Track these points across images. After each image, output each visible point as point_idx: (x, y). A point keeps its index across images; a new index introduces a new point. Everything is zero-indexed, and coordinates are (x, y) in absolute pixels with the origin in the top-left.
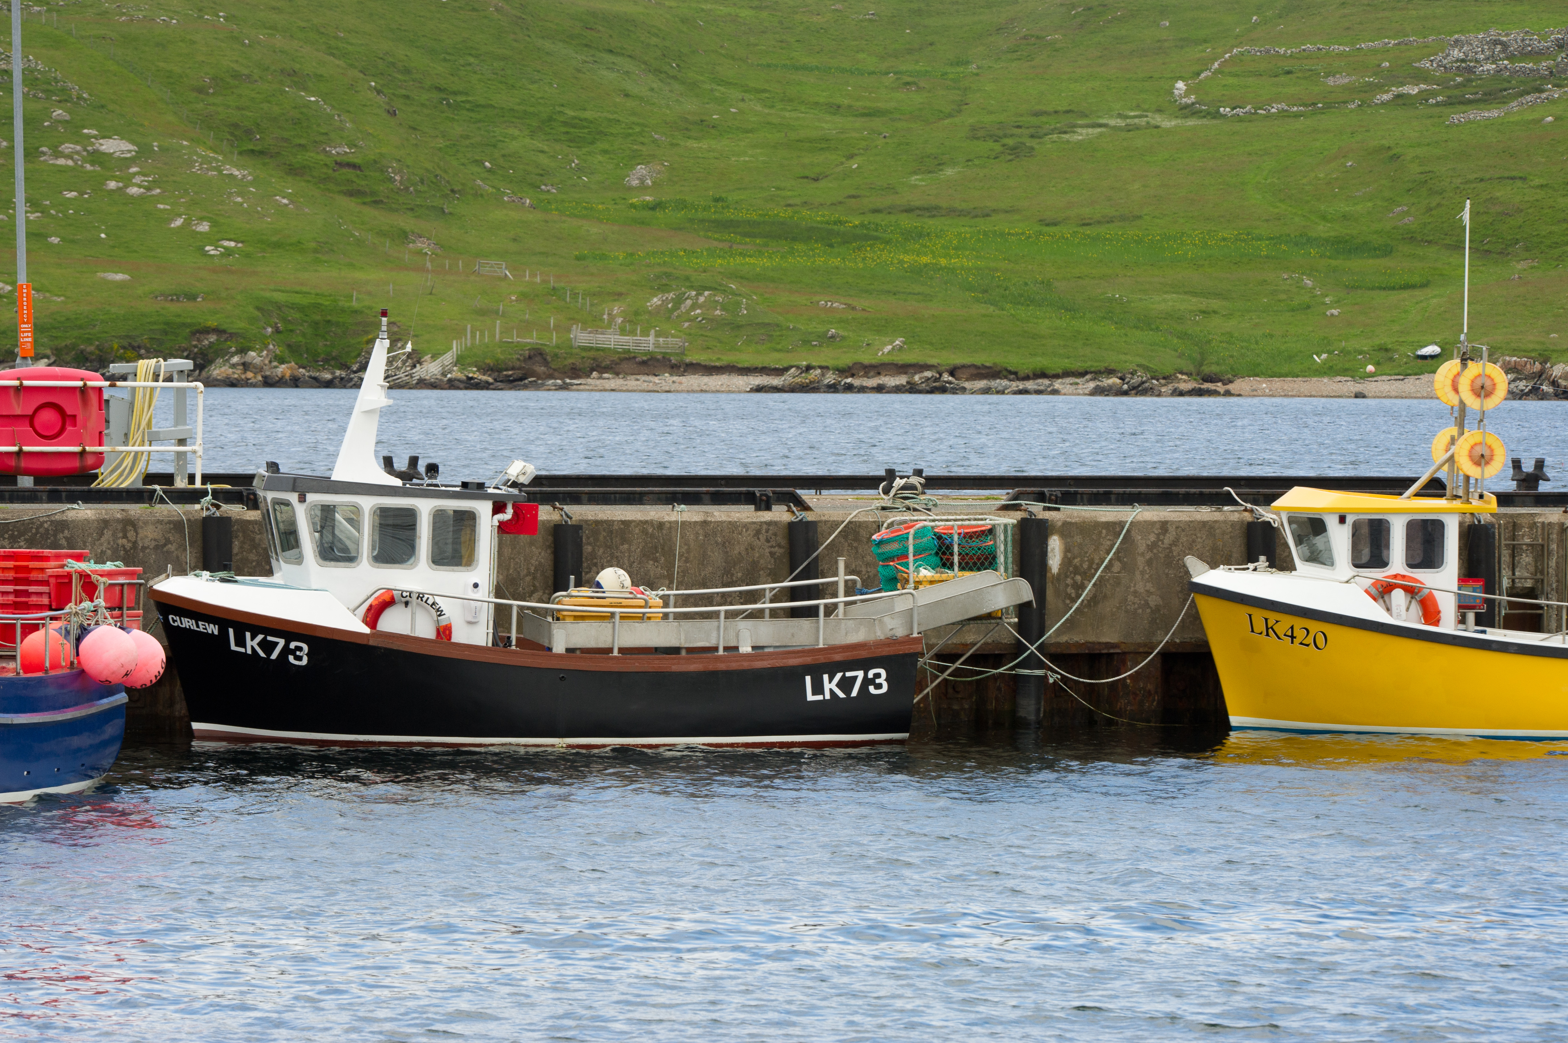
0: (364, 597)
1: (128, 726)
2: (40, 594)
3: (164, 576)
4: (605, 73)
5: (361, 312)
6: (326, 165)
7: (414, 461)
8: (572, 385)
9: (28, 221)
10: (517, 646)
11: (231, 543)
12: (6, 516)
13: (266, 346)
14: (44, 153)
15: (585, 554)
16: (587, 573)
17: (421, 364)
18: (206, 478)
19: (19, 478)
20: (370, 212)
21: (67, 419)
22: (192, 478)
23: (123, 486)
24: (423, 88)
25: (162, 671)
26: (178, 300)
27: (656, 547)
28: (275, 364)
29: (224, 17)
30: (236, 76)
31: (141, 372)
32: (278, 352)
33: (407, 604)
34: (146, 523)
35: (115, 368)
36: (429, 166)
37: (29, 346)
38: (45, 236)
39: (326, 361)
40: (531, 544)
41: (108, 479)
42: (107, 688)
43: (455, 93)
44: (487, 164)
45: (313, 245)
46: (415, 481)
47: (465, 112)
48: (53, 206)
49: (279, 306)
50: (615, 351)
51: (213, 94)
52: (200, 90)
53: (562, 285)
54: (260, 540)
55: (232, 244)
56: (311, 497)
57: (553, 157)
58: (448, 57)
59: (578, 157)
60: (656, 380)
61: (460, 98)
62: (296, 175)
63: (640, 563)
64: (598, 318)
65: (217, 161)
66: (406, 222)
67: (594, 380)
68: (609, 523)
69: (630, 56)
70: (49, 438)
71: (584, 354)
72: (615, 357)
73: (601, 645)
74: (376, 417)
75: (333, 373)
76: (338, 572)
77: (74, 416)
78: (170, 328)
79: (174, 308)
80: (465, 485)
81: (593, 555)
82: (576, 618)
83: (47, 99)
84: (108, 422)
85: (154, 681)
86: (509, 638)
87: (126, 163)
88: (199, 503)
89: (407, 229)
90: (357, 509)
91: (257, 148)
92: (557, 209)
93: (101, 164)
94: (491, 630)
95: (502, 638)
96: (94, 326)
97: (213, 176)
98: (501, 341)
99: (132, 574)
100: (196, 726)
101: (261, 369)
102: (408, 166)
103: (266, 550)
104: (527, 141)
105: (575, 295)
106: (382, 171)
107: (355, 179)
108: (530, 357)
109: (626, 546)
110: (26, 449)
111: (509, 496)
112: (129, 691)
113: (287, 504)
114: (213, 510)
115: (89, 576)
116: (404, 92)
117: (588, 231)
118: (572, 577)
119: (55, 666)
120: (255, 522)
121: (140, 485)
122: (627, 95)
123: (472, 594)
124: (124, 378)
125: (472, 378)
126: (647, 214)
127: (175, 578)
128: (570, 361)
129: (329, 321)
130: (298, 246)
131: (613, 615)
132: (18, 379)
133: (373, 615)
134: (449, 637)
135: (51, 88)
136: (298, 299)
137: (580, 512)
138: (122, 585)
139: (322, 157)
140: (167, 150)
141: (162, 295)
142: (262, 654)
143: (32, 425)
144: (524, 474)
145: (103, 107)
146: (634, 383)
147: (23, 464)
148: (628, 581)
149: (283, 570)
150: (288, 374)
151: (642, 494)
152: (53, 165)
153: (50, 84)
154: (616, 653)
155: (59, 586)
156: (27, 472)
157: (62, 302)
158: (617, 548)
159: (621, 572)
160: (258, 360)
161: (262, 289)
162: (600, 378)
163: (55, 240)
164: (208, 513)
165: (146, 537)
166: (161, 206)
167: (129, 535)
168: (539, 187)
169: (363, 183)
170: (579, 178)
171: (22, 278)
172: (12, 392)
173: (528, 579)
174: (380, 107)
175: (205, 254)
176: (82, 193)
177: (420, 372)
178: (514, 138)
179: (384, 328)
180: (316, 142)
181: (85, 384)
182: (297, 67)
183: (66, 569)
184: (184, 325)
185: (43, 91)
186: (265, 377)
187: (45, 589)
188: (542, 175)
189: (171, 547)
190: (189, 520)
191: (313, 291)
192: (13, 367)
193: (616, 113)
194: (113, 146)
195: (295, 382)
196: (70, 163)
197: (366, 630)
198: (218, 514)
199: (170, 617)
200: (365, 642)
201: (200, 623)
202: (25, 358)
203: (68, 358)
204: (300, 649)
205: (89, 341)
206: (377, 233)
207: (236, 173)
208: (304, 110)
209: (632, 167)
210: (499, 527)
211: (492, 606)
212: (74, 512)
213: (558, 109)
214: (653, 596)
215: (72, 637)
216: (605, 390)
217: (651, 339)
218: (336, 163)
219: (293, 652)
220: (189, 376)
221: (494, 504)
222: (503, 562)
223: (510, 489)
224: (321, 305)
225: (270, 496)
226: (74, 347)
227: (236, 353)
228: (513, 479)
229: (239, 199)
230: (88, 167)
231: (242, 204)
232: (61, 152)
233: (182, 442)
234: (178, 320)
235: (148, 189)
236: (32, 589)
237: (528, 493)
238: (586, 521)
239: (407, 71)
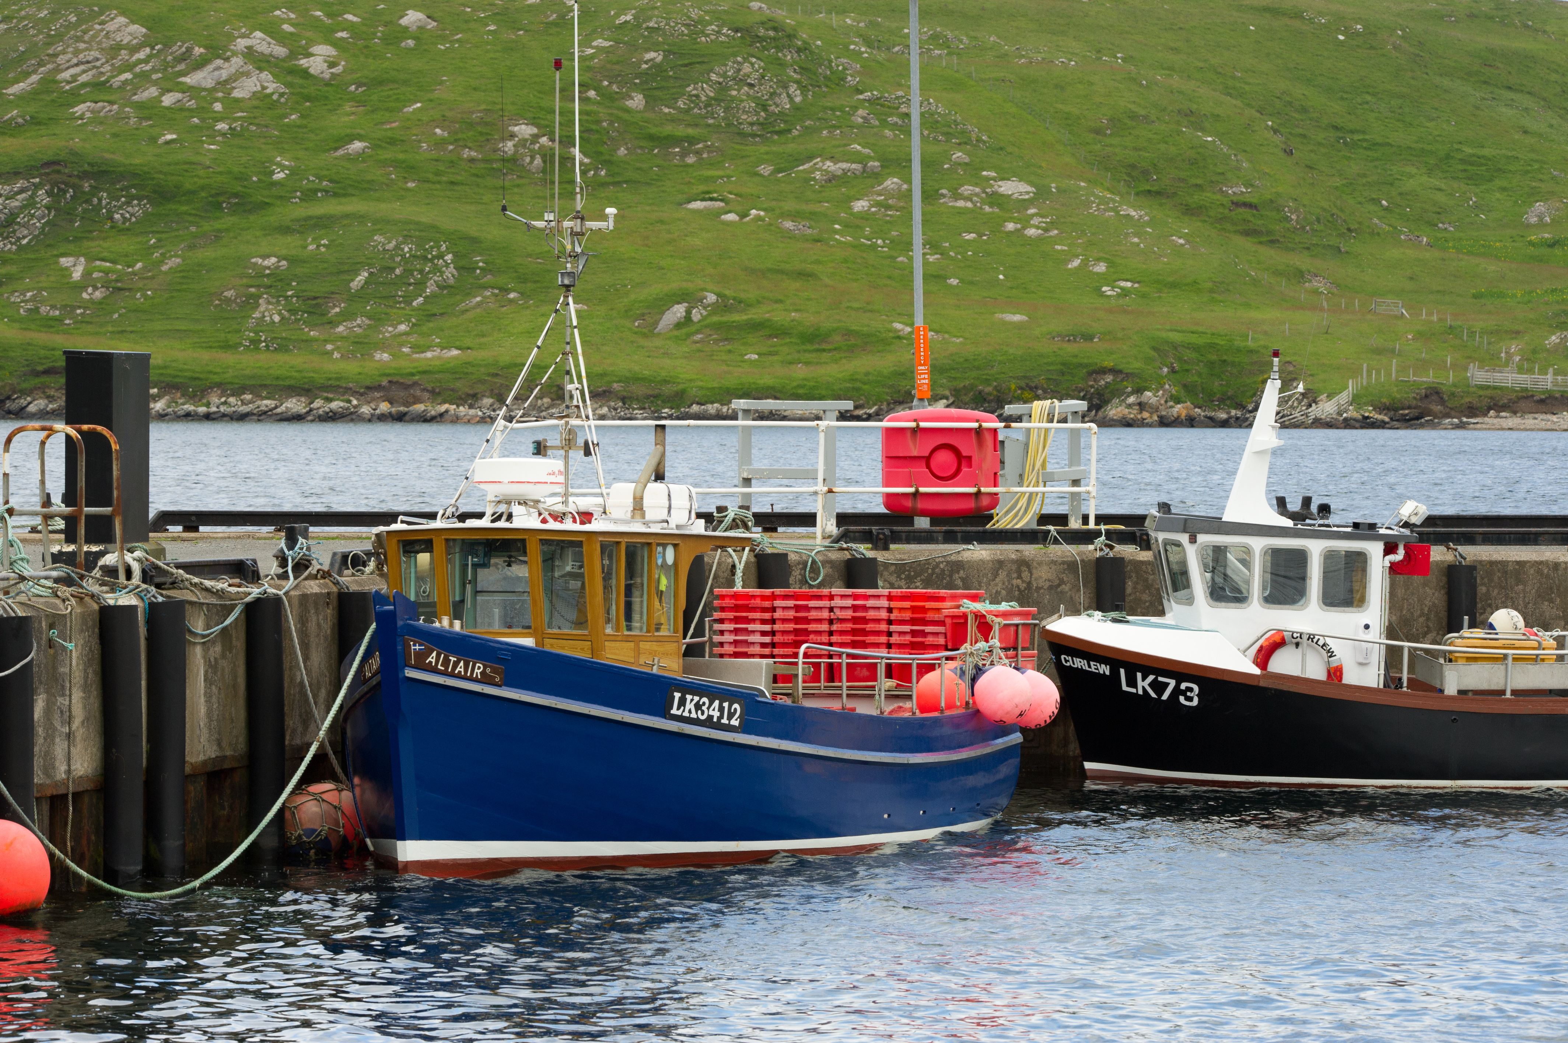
0: (1254, 638)
1: (1023, 765)
2: (936, 634)
3: (1056, 616)
4: (1504, 110)
5: (1257, 352)
6: (1222, 205)
7: (1307, 501)
8: (1469, 423)
9: (926, 263)
10: (1408, 688)
11: (1124, 583)
12: (902, 556)
13: (1162, 386)
14: (944, 196)
15: (1479, 595)
16: (1481, 614)
17: (1316, 403)
18: (1100, 519)
19: (916, 519)
20: (1267, 253)
21: (962, 460)
22: (1085, 519)
23: (1017, 527)
24: (1319, 127)
25: (1056, 711)
26: (1075, 341)
27: (1551, 588)
28: (1171, 403)
29: (1122, 58)
30: (1134, 117)
31: (1036, 413)
32: (1174, 392)
33: (1297, 645)
34: (1040, 564)
35: (1010, 409)
36: (1325, 204)
37: (925, 388)
38: (945, 278)
39: (1222, 400)
40: (1425, 584)
41: (1003, 520)
42: (1001, 728)
43: (1352, 132)
44: (1384, 202)
45: (1209, 285)
46: (1308, 521)
47: (1361, 151)
48: (952, 247)
49: (1175, 346)
50: (1512, 390)
51: (1111, 135)
52: (1098, 132)
53: (1459, 323)
54: (1153, 580)
55: (1129, 284)
56: (1202, 538)
57: (1451, 194)
58: (1345, 96)
59: (1476, 195)
60: (1554, 418)
61: (1356, 137)
62: (1192, 215)
63: (1535, 604)
64: (1495, 356)
65: (1114, 201)
66: (1302, 261)
67: (1491, 419)
68: (1504, 564)
69: (1529, 93)
70: (944, 479)
71: (1481, 393)
72: (1513, 396)
73: (1494, 687)
74: (1268, 458)
75: (1228, 413)
76: (1228, 613)
77: (969, 458)
78: (1067, 368)
79: (1071, 348)
80: (1356, 525)
81: (1488, 596)
82: (1469, 659)
83: (947, 141)
84: (1002, 462)
85: (1048, 721)
86: (1400, 679)
87: (1024, 204)
88: (1093, 543)
89: (1304, 268)
90: (1248, 550)
91: (1154, 189)
92: (1454, 247)
93: (1000, 206)
94: (1382, 672)
95: (1393, 679)
96: (992, 367)
97: (1110, 217)
98: (1397, 380)
99: (1026, 615)
100: (1088, 765)
101: (1157, 410)
102: (1304, 206)
103: (1158, 590)
104: (1425, 178)
105: (1472, 334)
106: (1278, 210)
107: (1252, 219)
108: (1426, 396)
109: (1521, 587)
110: (922, 490)
111: (1401, 537)
112: (1024, 731)
113: (1178, 544)
114: (1107, 550)
115: (984, 616)
116: (1301, 131)
117: (1486, 269)
118: (1466, 618)
119: (950, 706)
120: (1148, 563)
121: (1034, 526)
122: (1526, 132)
123: (1363, 635)
124: (1019, 419)
125: (1368, 418)
126: (1545, 251)
127: (1067, 618)
128: (1467, 400)
129: (1225, 361)
130: (1194, 286)
131: (1505, 656)
132: (915, 420)
133: (1264, 656)
134: (1340, 678)
135: (951, 131)
136: (1194, 339)
137: (1473, 553)
138: (1017, 625)
139: (1219, 197)
140: (1065, 191)
141: (1059, 336)
142: (1153, 695)
143: (928, 466)
144: (1416, 514)
145: (1001, 149)
146: (1532, 422)
147: (920, 505)
148: (1521, 623)
149: (1175, 611)
150: (1184, 414)
151: (1537, 534)
152: (953, 207)
153: (950, 126)
154: (1508, 695)
155: (954, 625)
156: (923, 513)
157: (961, 343)
158: (1512, 588)
159: (1514, 613)
160: (1154, 400)
161: (1158, 329)
162: (1497, 417)
163: (954, 282)
164: (1102, 554)
165: (1041, 577)
166: (1059, 247)
167: (1023, 575)
168: (1436, 225)
169: (1260, 222)
170: (1477, 215)
171: (919, 321)
172: (909, 434)
173: (1422, 619)
174: (1276, 146)
175: (1102, 295)
176: (980, 235)
177: (1316, 411)
178: (1411, 176)
179: (1276, 369)
180: (1212, 182)
181: (980, 426)
182: (1194, 107)
183: (962, 609)
184: (1081, 365)
185: (943, 134)
186: (1161, 417)
187: (941, 629)
188: (1439, 213)
189: (1065, 588)
190: (1082, 561)
191: (1208, 331)
192: (911, 408)
193: (1515, 150)
194: (1013, 188)
195: (1191, 422)
196: (969, 205)
197: (1257, 671)
198: (1111, 555)
199: (1063, 657)
200: (1255, 684)
201: (1092, 663)
202: (921, 400)
203: (966, 399)
204: (1191, 690)
205: (987, 382)
206: (1273, 273)
207: (1133, 213)
208: (1200, 150)
209: (1531, 205)
210: (1390, 568)
211: (1383, 647)
212: (969, 552)
213: (1456, 146)
214: (1547, 638)
215: (968, 677)
216: (1503, 429)
217: (1550, 377)
218: (1233, 203)
219: (1184, 693)
220: (1083, 418)
221: (1386, 544)
222: (1394, 601)
223: (1402, 530)
224: (1218, 344)
225: (1161, 536)
226: (972, 387)
227: (1132, 393)
228: (1405, 519)
229: (1136, 240)
230: (987, 209)
231: (1138, 245)
232: (961, 195)
233: (1076, 483)
234: (1075, 360)
235: (1046, 230)
236: (929, 629)
237: (1419, 533)
238: (1481, 562)
239: (1304, 110)
